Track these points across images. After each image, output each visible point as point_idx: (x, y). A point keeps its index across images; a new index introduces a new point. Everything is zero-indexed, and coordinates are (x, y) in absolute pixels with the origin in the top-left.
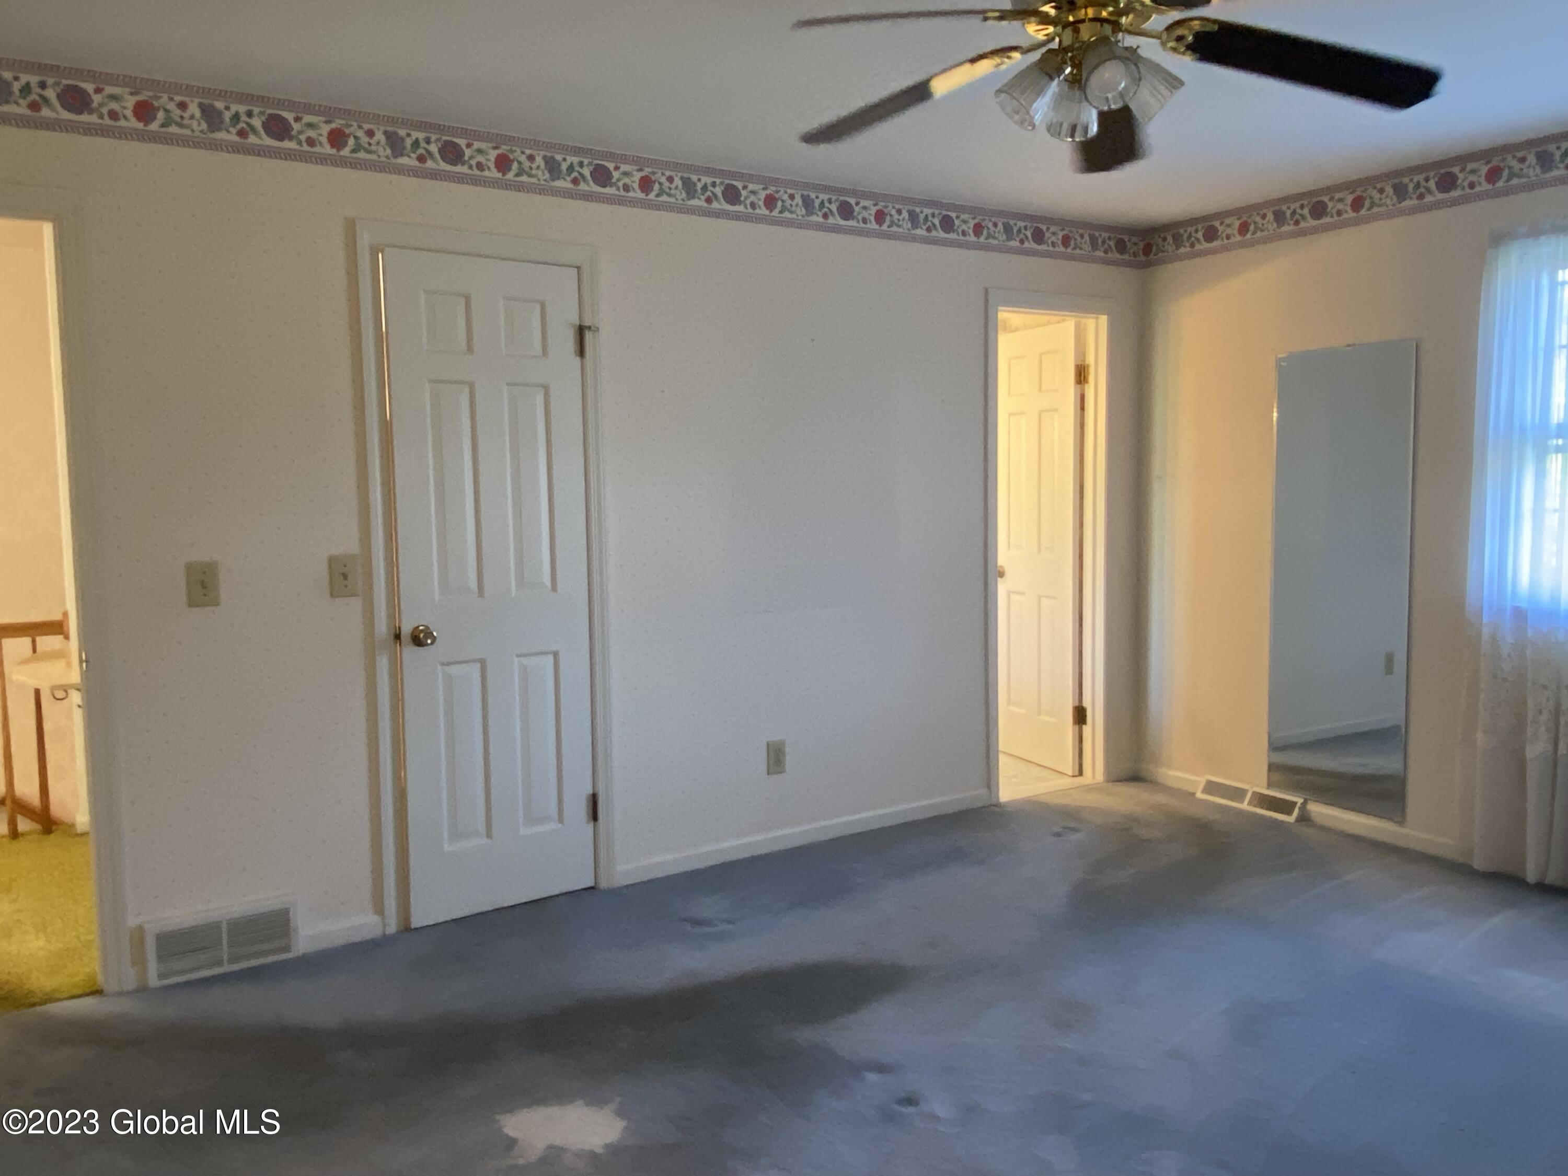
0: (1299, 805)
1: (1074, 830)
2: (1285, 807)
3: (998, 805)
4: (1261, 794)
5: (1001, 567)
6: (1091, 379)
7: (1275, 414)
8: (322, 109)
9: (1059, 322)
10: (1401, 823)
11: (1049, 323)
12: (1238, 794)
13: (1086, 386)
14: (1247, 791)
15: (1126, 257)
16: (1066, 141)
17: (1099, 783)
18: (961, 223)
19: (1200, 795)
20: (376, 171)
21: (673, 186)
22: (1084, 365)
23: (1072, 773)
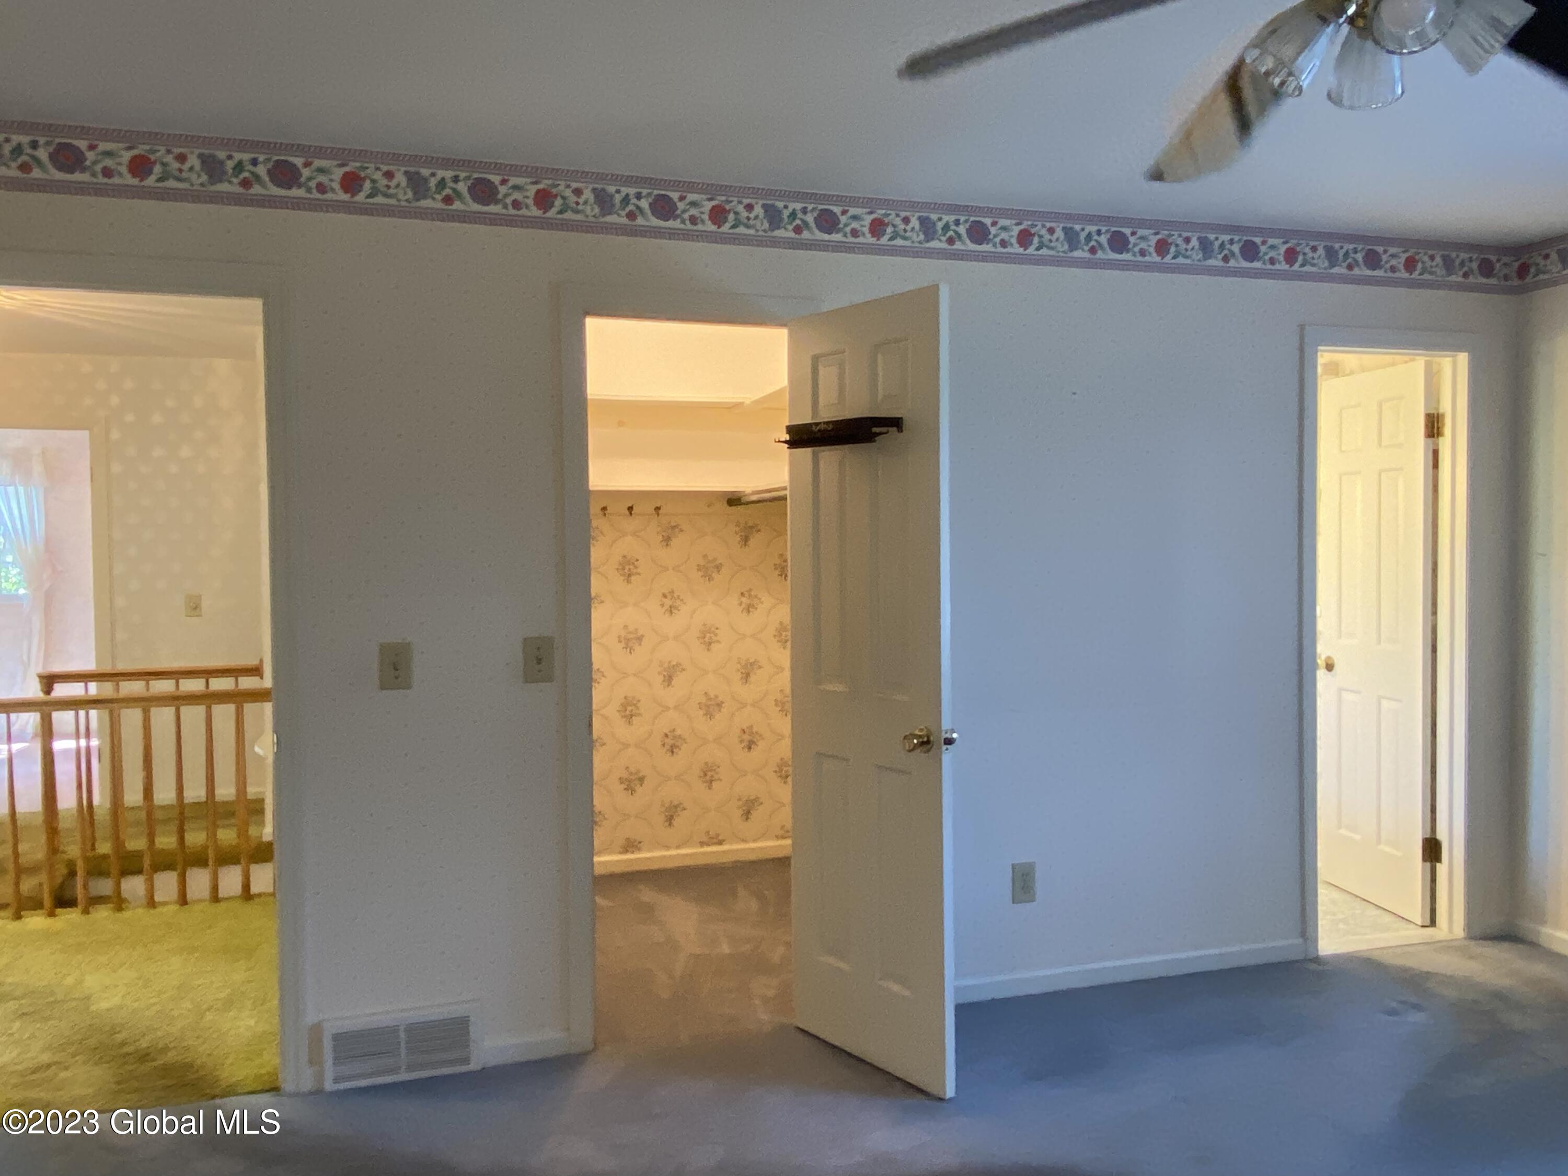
1: (1417, 1007)
3: (1317, 960)
6: (1447, 430)
8: (529, 169)
9: (1406, 362)
11: (1393, 364)
13: (1441, 439)
15: (1492, 281)
17: (1458, 940)
18: (1268, 249)
20: (582, 231)
21: (909, 228)
22: (1438, 414)
23: (1422, 923)
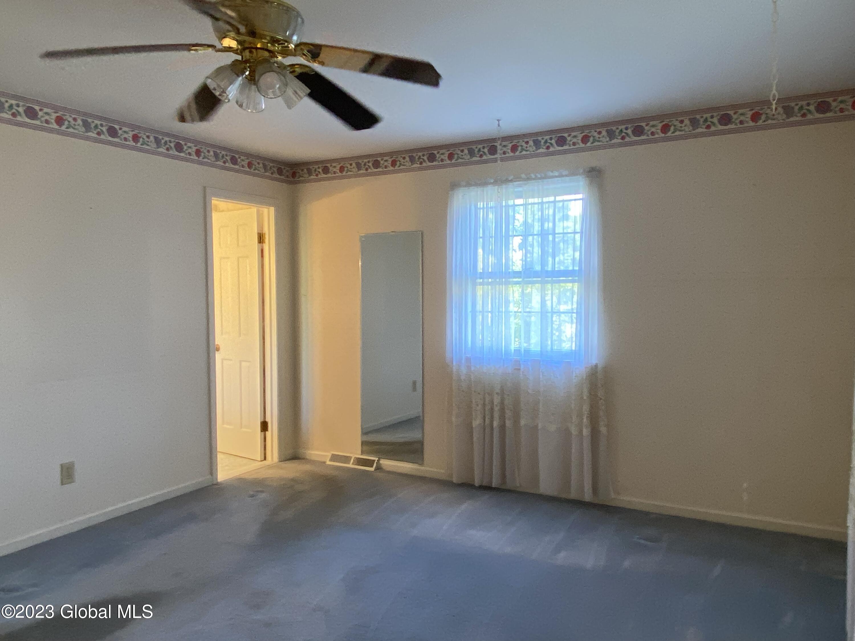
0: (376, 461)
1: (262, 492)
2: (369, 463)
3: (217, 484)
4: (359, 458)
5: (217, 345)
6: (267, 241)
7: (360, 263)
9: (247, 209)
10: (422, 464)
11: (241, 209)
12: (346, 459)
13: (264, 244)
14: (352, 457)
15: (282, 177)
16: (248, 111)
17: (276, 463)
18: (188, 148)
19: (328, 463)
22: (263, 233)
23: (261, 459)
